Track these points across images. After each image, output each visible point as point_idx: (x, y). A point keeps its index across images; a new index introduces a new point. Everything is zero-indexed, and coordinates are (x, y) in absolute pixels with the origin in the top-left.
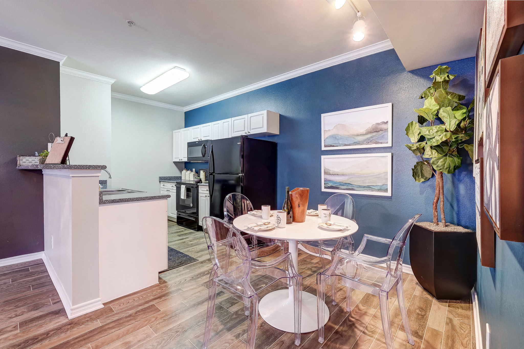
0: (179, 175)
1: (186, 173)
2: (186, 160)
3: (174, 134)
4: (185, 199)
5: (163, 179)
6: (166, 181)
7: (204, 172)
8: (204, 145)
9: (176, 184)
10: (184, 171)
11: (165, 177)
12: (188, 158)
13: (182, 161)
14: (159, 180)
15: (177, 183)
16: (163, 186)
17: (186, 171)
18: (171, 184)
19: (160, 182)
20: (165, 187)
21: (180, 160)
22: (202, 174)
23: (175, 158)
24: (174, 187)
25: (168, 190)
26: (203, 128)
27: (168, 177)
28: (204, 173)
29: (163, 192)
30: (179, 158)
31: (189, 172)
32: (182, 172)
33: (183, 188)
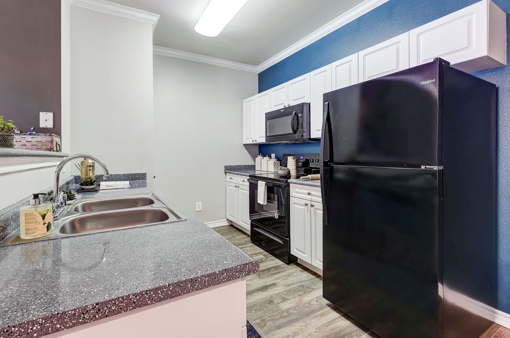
0: (252, 164)
1: (263, 160)
2: (263, 140)
3: (244, 104)
4: (265, 204)
5: (229, 169)
6: (234, 172)
7: (294, 158)
8: (295, 114)
9: (248, 178)
10: (259, 158)
11: (232, 166)
12: (267, 137)
13: (257, 142)
14: (225, 170)
15: (250, 176)
16: (230, 180)
17: (262, 157)
18: (241, 178)
19: (226, 173)
20: (232, 181)
21: (253, 141)
22: (291, 163)
23: (246, 139)
24: (246, 182)
25: (237, 185)
26: (294, 85)
27: (237, 166)
28: (295, 160)
29: (230, 187)
30: (252, 138)
31: (266, 158)
32: (256, 159)
33: (261, 186)
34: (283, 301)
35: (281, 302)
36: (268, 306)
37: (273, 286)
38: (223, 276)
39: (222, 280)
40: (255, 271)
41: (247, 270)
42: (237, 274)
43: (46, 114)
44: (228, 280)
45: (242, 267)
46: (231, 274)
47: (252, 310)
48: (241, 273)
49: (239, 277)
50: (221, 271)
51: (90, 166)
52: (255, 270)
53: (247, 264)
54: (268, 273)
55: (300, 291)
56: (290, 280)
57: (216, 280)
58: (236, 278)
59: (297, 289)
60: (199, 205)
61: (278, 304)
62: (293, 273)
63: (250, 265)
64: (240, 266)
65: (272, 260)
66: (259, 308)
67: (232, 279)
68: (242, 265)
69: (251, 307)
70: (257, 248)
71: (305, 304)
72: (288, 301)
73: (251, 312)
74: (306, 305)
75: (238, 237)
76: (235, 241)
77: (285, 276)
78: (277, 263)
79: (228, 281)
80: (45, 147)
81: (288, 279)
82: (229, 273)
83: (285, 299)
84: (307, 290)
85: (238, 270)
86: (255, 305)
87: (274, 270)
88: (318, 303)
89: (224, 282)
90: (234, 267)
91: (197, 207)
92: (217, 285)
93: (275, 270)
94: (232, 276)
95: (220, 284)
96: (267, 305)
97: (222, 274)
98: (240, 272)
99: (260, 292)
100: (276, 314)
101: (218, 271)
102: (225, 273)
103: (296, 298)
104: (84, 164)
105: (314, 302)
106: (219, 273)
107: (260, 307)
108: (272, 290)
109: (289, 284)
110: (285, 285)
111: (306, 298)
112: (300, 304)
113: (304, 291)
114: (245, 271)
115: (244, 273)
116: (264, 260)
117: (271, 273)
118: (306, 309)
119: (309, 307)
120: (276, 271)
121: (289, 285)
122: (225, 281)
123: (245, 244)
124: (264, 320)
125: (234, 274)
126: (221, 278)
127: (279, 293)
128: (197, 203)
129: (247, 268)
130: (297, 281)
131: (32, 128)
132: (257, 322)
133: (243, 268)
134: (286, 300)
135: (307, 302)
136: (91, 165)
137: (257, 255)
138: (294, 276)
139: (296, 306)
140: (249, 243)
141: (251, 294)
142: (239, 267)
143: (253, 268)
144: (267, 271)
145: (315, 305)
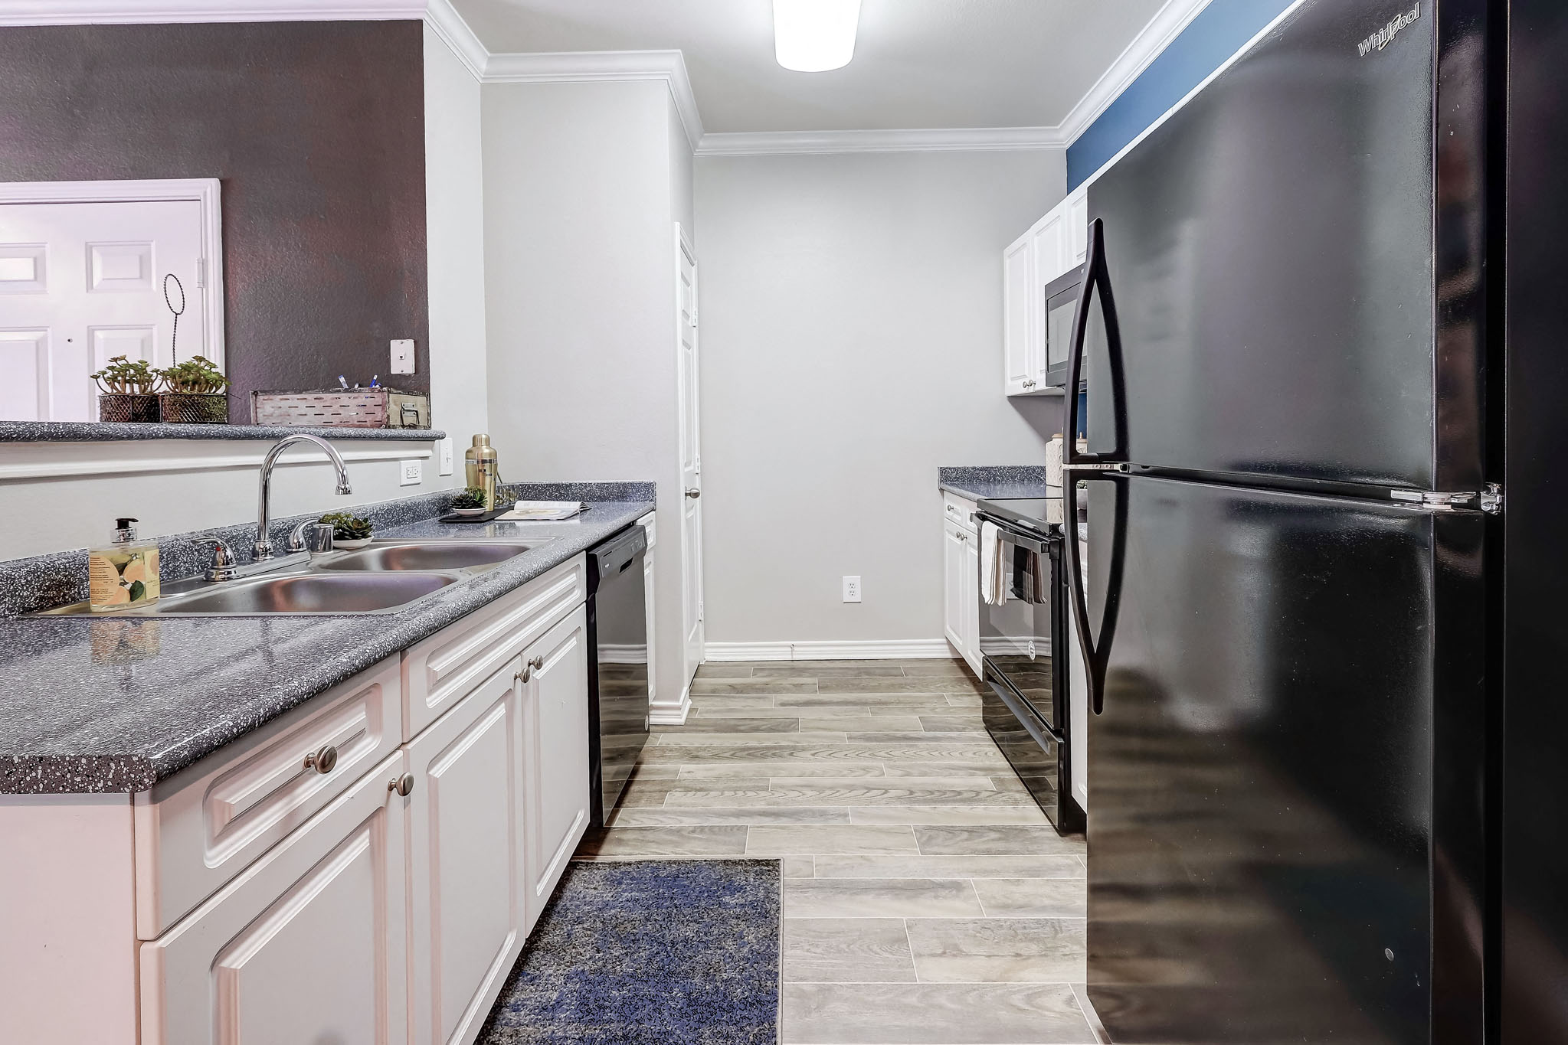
34: (940, 951)
35: (933, 955)
36: (879, 951)
37: (947, 892)
38: (34, 774)
39: (29, 785)
40: (140, 786)
41: (111, 776)
42: (78, 779)
43: (402, 343)
44: (49, 789)
45: (96, 763)
46: (58, 774)
47: (817, 945)
48: (90, 779)
49: (85, 791)
50: (27, 757)
51: (484, 462)
52: (140, 784)
53: (112, 759)
54: (966, 844)
55: (1032, 940)
56: (1030, 889)
57: (13, 779)
58: (73, 791)
59: (1026, 931)
60: (852, 585)
61: (919, 955)
62: (1058, 868)
63: (122, 763)
64: (89, 759)
65: (1016, 803)
66: (844, 946)
67: (61, 789)
68: (94, 759)
69: (824, 935)
70: (993, 750)
71: (1015, 993)
72: (959, 962)
73: (813, 950)
74: (1017, 1000)
75: (952, 702)
76: (936, 713)
77: (1020, 871)
78: (1025, 819)
79: (47, 793)
80: (369, 418)
81: (1018, 885)
82: (51, 769)
83: (956, 947)
84: (1065, 947)
85: (80, 768)
86: (839, 933)
87: (993, 840)
88: (1068, 1009)
89: (38, 792)
90: (68, 759)
91: (846, 589)
92: (16, 795)
93: (1000, 839)
94: (63, 781)
95: (24, 793)
96: (875, 948)
97: (30, 767)
98: (88, 776)
99: (889, 896)
100: (881, 988)
101: (19, 757)
102: (40, 768)
103: (996, 962)
104: (471, 455)
105: (1056, 1003)
106: (22, 762)
107: (849, 946)
108: (935, 902)
109: (1010, 902)
110: (993, 902)
111: (1035, 976)
112: (997, 986)
113: (1049, 945)
114: (105, 778)
115: (102, 781)
116: (984, 794)
117: (978, 844)
118: (1004, 1012)
119: (1021, 1010)
120: (1001, 845)
121: (1005, 907)
122: (41, 790)
123: (958, 730)
124: (830, 989)
125: (69, 776)
126: (28, 779)
127: (951, 921)
128: (847, 579)
129: (113, 771)
130: (1047, 902)
131: (375, 377)
132: (805, 988)
133: (97, 768)
134: (954, 955)
135: (1029, 989)
136: (488, 458)
137: (972, 775)
138: (1051, 881)
139: (975, 987)
140: (976, 729)
141: (854, 893)
142: (84, 761)
143: (133, 776)
144: (965, 835)
145: (1052, 1014)
